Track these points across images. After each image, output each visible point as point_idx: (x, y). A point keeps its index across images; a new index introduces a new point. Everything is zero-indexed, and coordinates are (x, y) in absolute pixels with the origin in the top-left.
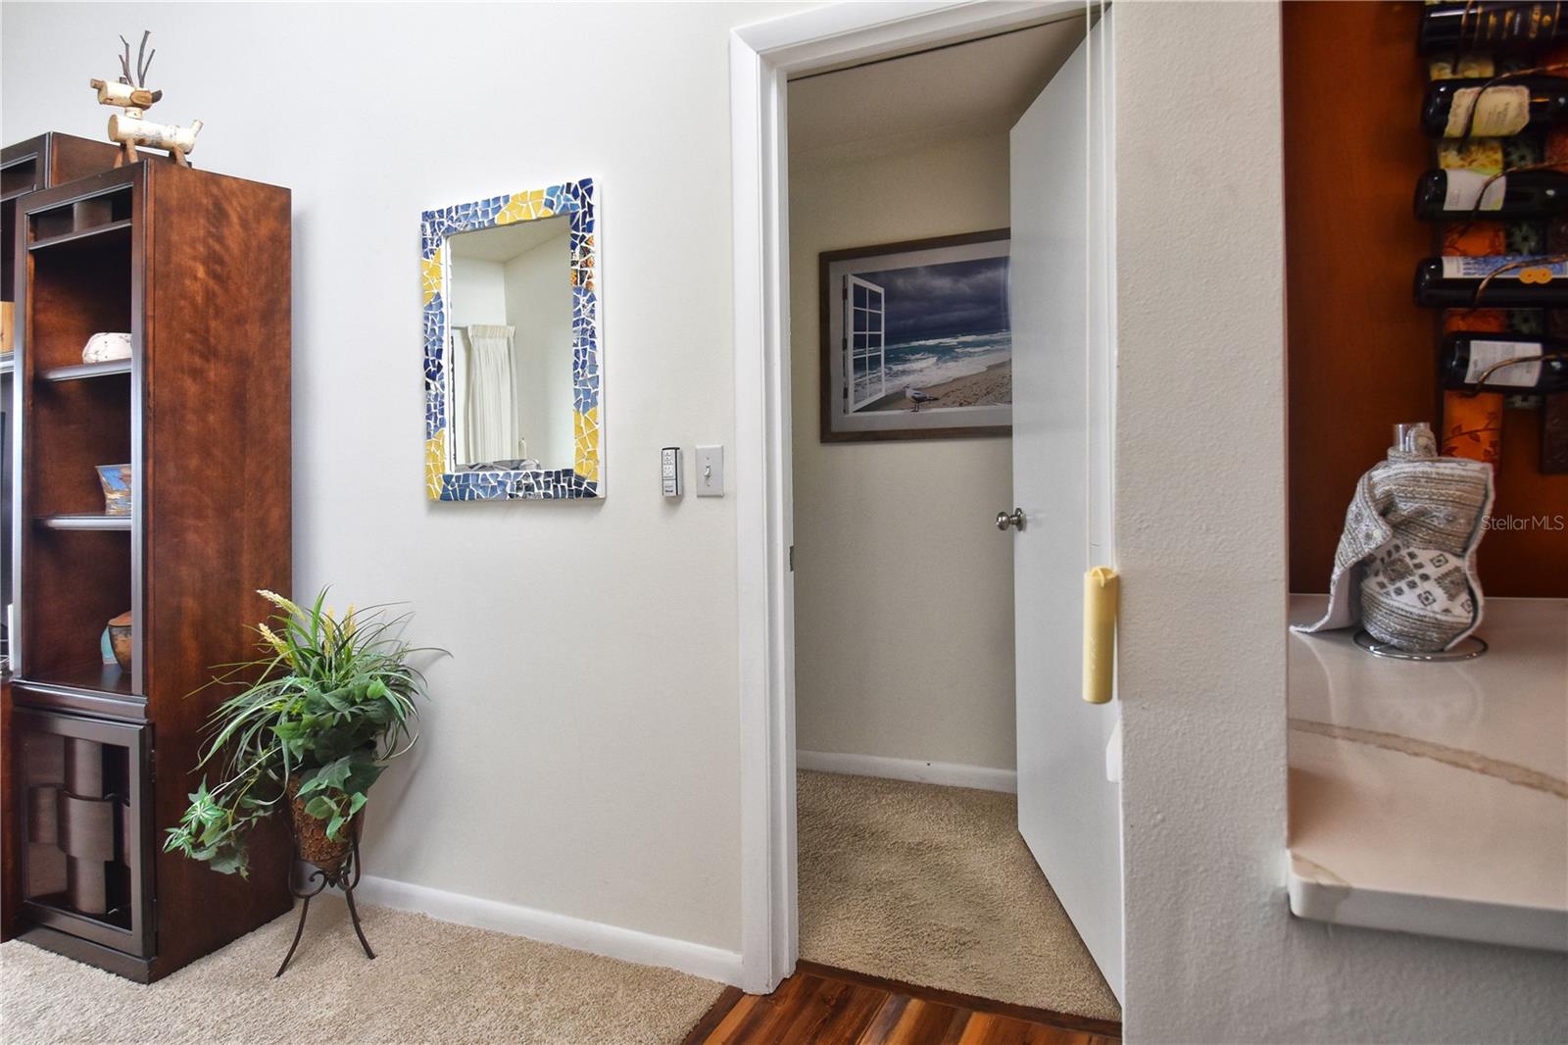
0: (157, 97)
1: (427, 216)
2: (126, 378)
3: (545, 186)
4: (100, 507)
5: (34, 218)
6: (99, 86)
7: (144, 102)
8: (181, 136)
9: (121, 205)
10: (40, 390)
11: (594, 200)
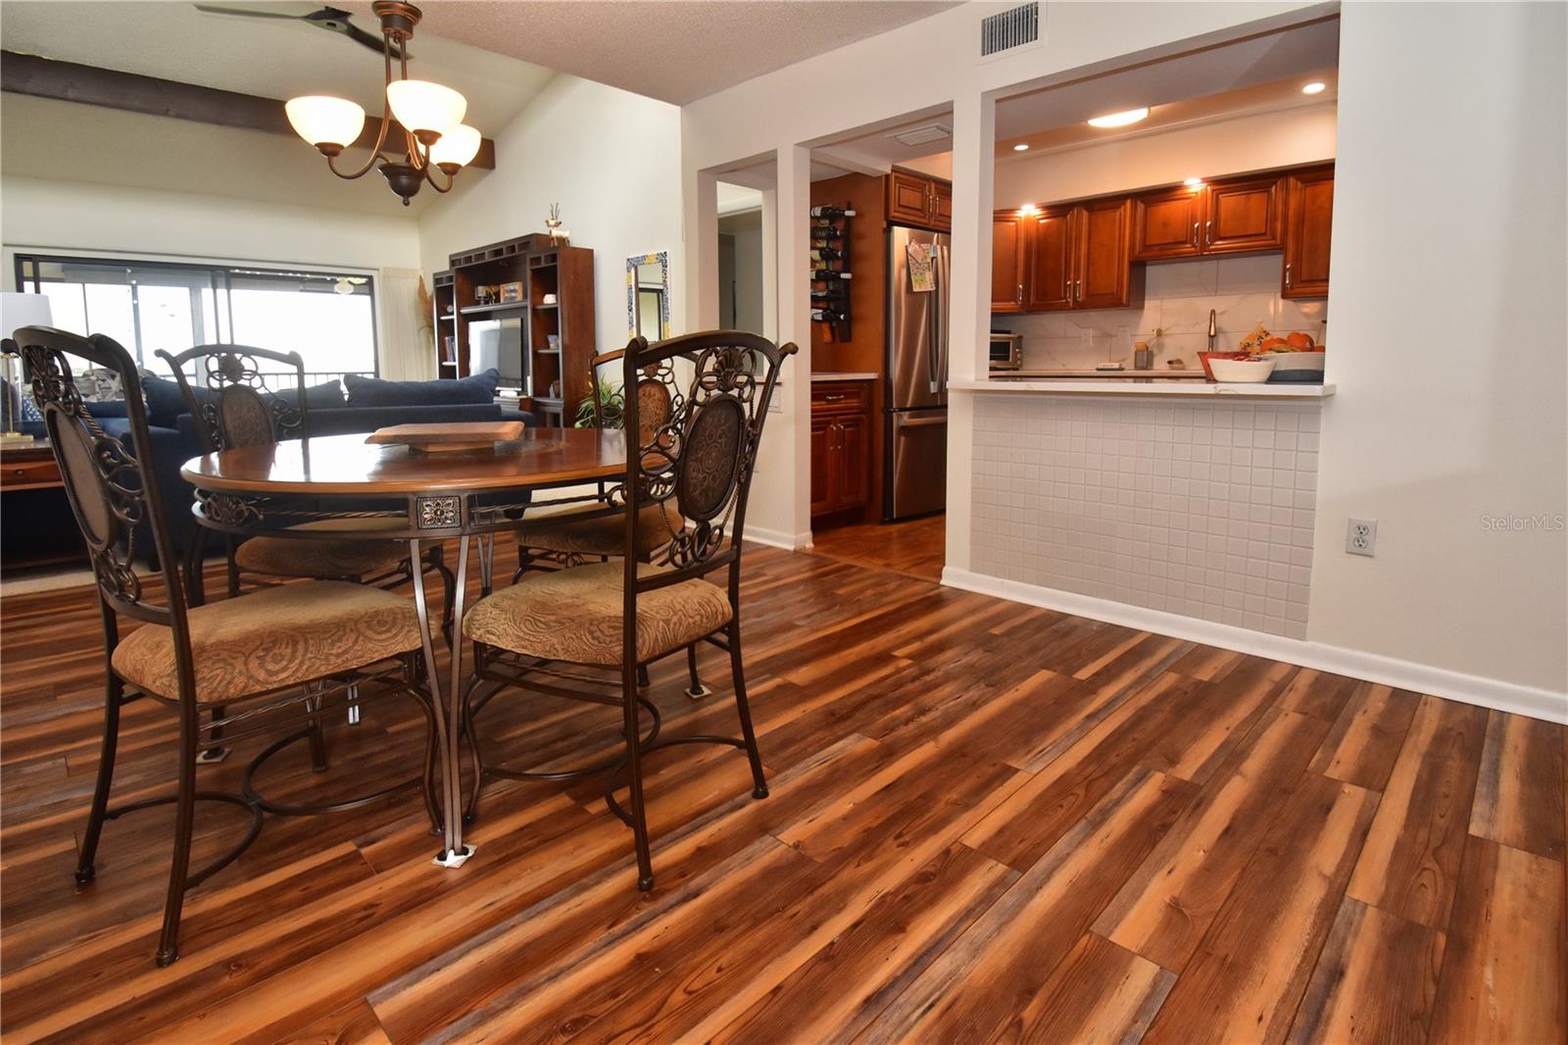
0: (560, 223)
1: (628, 260)
2: (557, 308)
3: (656, 253)
4: (548, 347)
5: (532, 259)
6: (547, 222)
7: (557, 225)
8: (565, 234)
9: (554, 257)
10: (535, 311)
11: (667, 258)
